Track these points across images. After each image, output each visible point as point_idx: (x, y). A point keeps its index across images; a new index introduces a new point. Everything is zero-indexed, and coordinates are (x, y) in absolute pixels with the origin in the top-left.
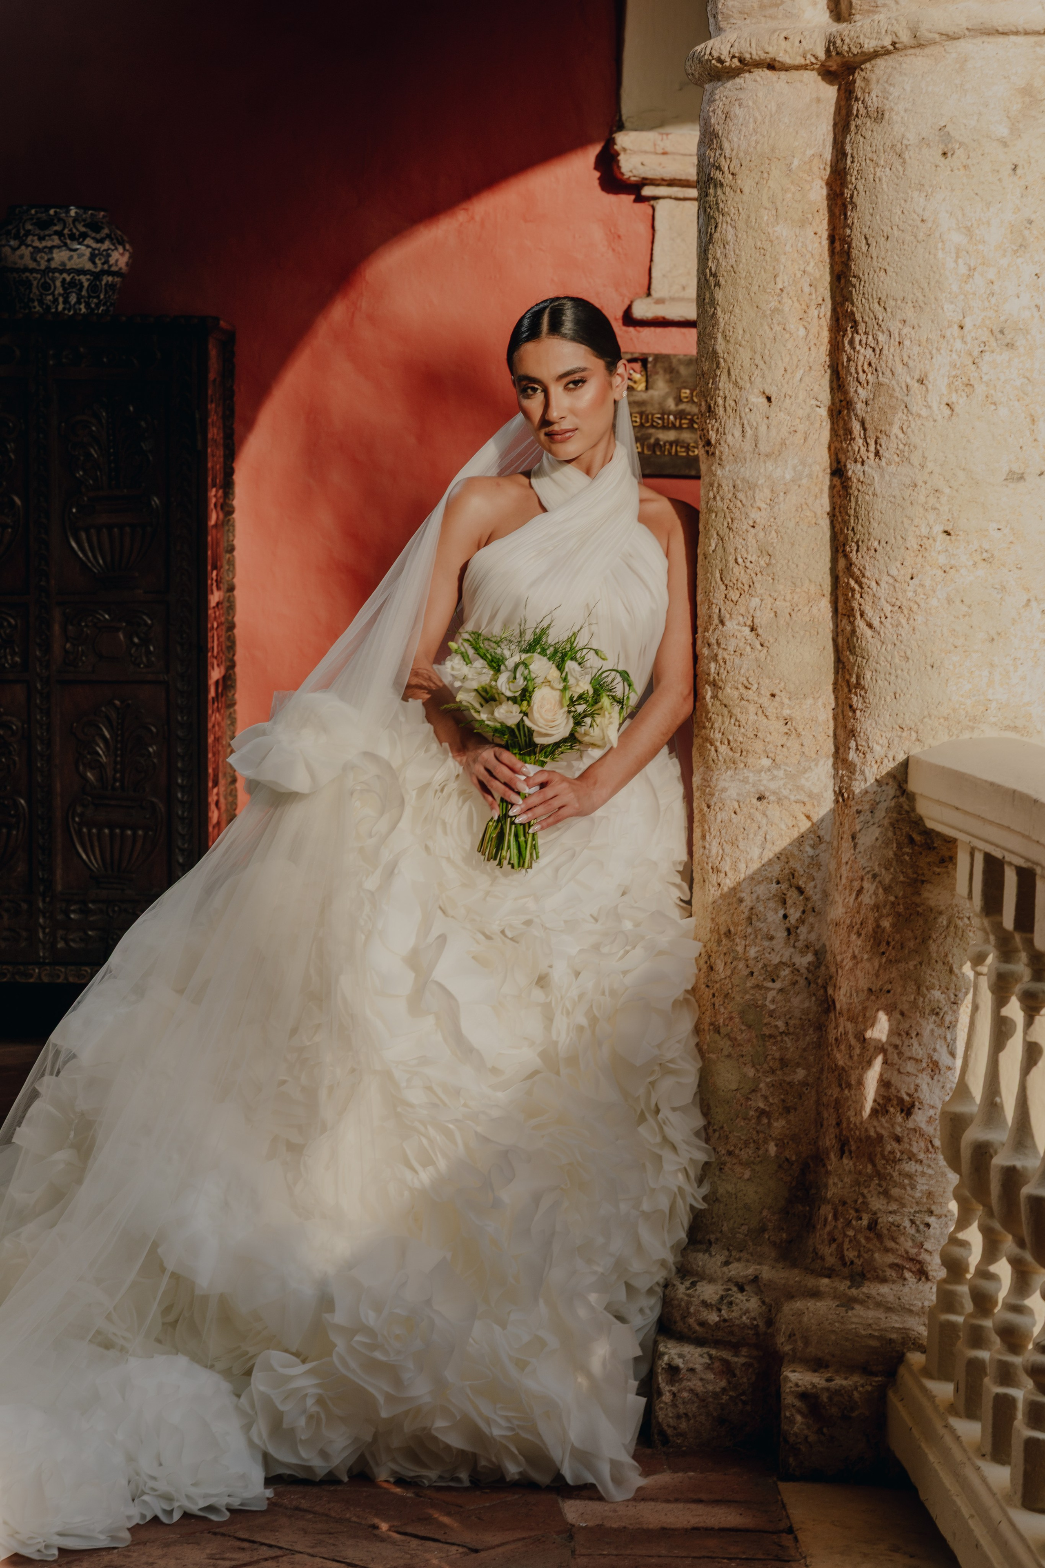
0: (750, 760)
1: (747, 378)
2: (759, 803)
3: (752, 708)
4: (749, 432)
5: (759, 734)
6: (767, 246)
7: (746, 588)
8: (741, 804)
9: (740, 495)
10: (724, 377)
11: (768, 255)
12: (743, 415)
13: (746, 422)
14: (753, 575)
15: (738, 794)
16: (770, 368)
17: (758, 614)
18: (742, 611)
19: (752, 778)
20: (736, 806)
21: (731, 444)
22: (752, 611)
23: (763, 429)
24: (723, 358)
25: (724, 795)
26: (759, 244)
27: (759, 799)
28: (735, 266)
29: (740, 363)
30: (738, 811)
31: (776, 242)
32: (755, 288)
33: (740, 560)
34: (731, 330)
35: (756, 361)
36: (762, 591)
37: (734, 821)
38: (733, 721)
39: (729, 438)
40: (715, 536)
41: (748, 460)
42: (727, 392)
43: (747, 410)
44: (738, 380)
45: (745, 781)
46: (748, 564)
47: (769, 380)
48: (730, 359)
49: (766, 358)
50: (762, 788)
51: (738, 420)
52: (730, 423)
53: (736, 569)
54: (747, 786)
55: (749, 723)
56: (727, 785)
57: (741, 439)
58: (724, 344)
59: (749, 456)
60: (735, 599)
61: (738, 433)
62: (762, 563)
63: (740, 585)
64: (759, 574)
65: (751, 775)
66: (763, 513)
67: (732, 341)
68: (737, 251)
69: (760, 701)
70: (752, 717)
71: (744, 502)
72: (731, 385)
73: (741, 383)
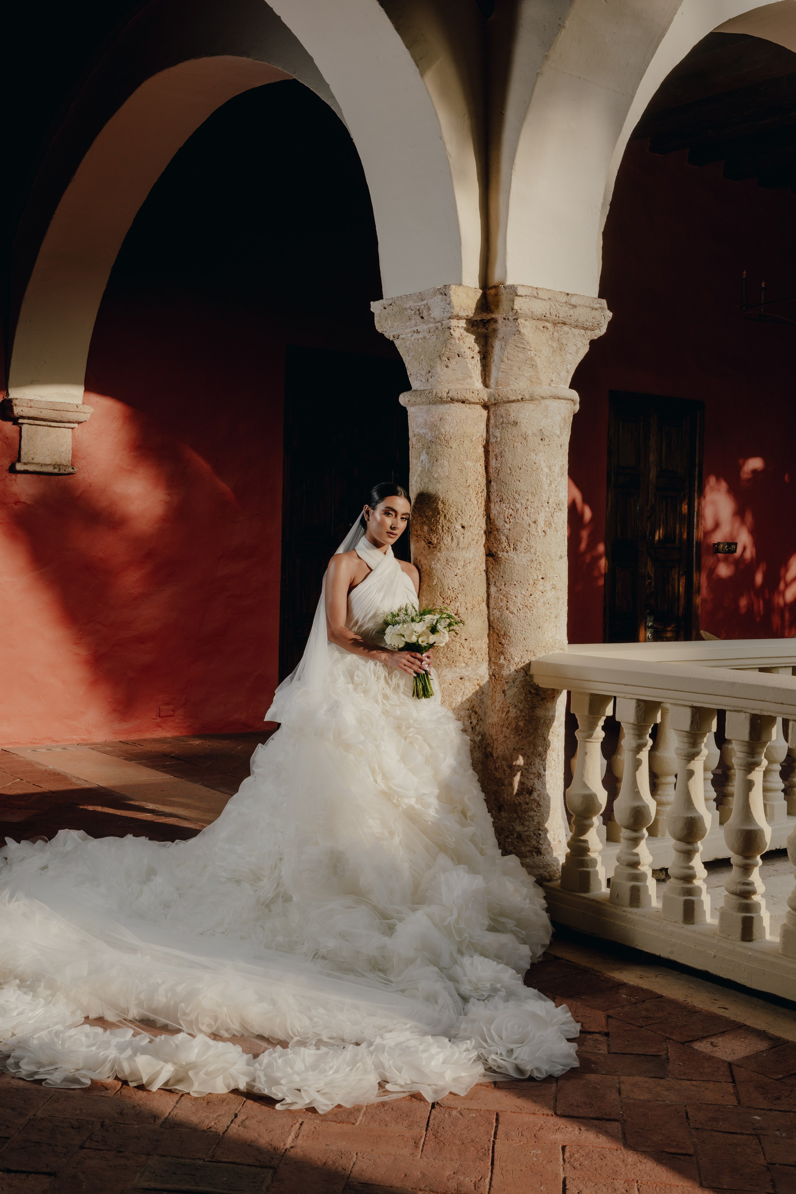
0: (458, 664)
1: (455, 519)
2: (461, 680)
3: (458, 645)
4: (455, 540)
5: (461, 654)
6: (464, 469)
7: (454, 599)
8: (453, 681)
9: (451, 564)
10: (442, 518)
11: (464, 472)
12: (453, 533)
13: (454, 536)
14: (457, 594)
15: (452, 677)
16: (465, 515)
17: (460, 609)
18: (453, 608)
19: (458, 671)
20: (451, 682)
21: (446, 544)
22: (457, 608)
23: (461, 538)
24: (442, 511)
25: (445, 678)
26: (460, 468)
27: (461, 679)
28: (448, 476)
29: (451, 513)
30: (452, 683)
31: (467, 468)
32: (458, 485)
33: (451, 588)
34: (447, 500)
35: (459, 512)
36: (461, 600)
37: (450, 687)
38: (449, 650)
39: (445, 542)
40: (436, 579)
41: (454, 550)
42: (444, 524)
43: (455, 531)
44: (450, 519)
45: (455, 672)
46: (454, 590)
47: (464, 520)
48: (446, 511)
49: (463, 511)
50: (463, 675)
51: (450, 535)
52: (445, 536)
53: (449, 592)
54: (456, 674)
55: (457, 650)
56: (446, 674)
57: (451, 542)
58: (442, 505)
59: (455, 549)
60: (448, 603)
61: (449, 539)
62: (461, 589)
63: (451, 597)
64: (460, 594)
65: (458, 670)
66: (461, 570)
67: (447, 504)
68: (450, 470)
69: (461, 642)
70: (458, 648)
71: (452, 566)
72: (446, 521)
73: (452, 521)
